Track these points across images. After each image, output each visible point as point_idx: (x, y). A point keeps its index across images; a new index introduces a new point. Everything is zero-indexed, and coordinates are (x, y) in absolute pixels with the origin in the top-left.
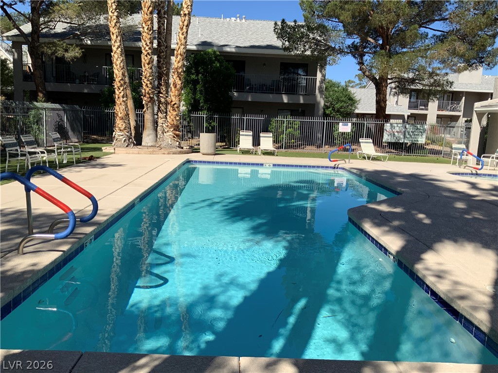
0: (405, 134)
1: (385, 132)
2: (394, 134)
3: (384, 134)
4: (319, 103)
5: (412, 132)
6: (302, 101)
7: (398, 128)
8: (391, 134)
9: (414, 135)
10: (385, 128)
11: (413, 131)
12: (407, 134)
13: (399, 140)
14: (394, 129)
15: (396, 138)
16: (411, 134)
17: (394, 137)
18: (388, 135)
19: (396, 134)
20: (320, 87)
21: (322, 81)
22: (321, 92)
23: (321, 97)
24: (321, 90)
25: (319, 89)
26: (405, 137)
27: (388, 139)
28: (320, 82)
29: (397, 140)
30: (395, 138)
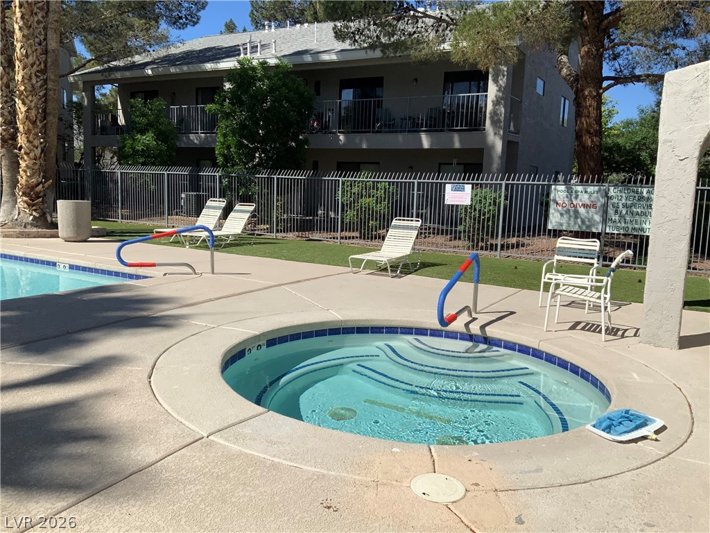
0: (605, 212)
1: (553, 206)
2: (576, 212)
3: (552, 211)
4: (492, 147)
5: (625, 206)
6: (457, 145)
7: (586, 196)
8: (568, 212)
9: (632, 213)
10: (552, 196)
11: (629, 202)
12: (611, 211)
13: (588, 227)
14: (576, 198)
15: (583, 222)
16: (624, 212)
17: (576, 218)
18: (562, 214)
19: (582, 210)
20: (494, 113)
21: (497, 100)
22: (495, 123)
23: (495, 134)
24: (496, 118)
25: (492, 118)
26: (605, 220)
27: (561, 225)
28: (493, 101)
29: (584, 228)
30: (579, 220)
